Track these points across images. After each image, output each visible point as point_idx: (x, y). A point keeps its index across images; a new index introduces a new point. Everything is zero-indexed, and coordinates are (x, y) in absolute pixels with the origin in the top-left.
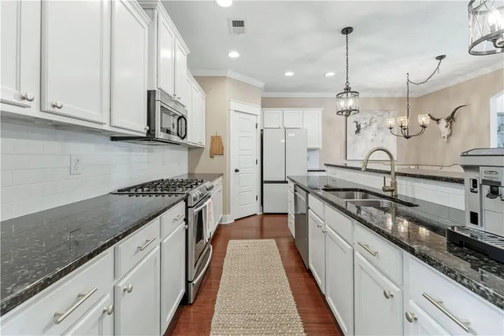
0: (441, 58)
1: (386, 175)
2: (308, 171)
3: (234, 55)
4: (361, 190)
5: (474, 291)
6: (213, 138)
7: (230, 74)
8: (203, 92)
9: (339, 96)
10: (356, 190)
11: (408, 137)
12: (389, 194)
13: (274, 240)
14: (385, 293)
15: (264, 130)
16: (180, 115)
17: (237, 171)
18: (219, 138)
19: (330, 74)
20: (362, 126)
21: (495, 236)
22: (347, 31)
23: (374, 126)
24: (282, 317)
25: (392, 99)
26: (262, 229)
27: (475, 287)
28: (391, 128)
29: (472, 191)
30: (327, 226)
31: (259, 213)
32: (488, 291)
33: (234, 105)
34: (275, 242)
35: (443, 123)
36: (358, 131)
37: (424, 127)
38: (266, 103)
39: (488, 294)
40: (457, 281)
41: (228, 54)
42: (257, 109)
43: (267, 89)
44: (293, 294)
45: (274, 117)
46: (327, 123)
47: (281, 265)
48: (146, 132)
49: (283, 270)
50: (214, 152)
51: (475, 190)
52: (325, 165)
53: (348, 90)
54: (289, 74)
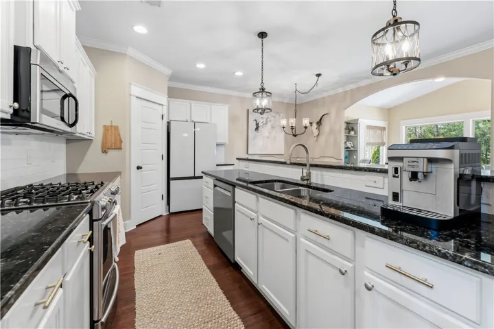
0: (319, 75)
1: (302, 167)
2: (217, 165)
3: (140, 29)
4: (279, 181)
5: (436, 255)
6: (106, 128)
7: (131, 51)
8: (93, 68)
9: (255, 94)
10: (276, 181)
11: (295, 136)
12: (305, 183)
13: (189, 240)
14: (340, 271)
15: (172, 122)
16: (68, 93)
17: (139, 168)
18: (116, 128)
19: (239, 74)
20: (260, 125)
21: (412, 209)
22: (262, 35)
23: (269, 125)
24: (220, 321)
25: (282, 103)
26: (168, 230)
27: (436, 251)
28: (284, 128)
29: (394, 176)
30: (261, 218)
31: (165, 213)
32: (448, 253)
33: (136, 90)
34: (191, 243)
35: (315, 125)
36: (257, 129)
37: (306, 127)
38: (173, 93)
39: (448, 255)
40: (419, 249)
41: (132, 26)
42: (163, 99)
43: (173, 78)
44: (224, 293)
45: (181, 110)
46: (233, 119)
47: (204, 265)
48: (11, 111)
49: (208, 270)
50: (109, 145)
51: (397, 175)
52: (237, 159)
53: (263, 90)
54: (201, 66)
